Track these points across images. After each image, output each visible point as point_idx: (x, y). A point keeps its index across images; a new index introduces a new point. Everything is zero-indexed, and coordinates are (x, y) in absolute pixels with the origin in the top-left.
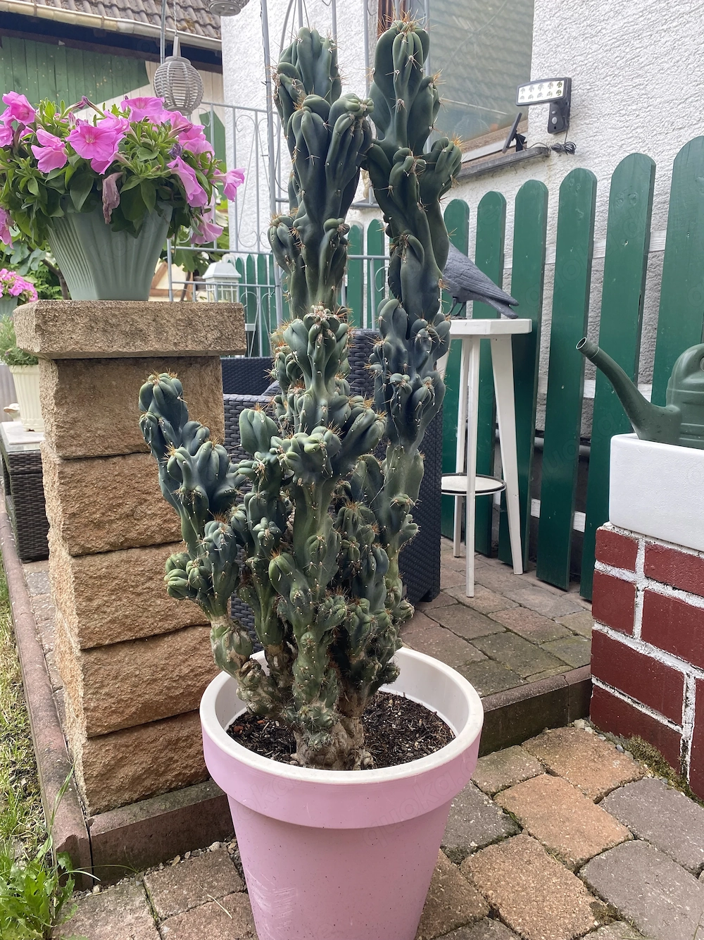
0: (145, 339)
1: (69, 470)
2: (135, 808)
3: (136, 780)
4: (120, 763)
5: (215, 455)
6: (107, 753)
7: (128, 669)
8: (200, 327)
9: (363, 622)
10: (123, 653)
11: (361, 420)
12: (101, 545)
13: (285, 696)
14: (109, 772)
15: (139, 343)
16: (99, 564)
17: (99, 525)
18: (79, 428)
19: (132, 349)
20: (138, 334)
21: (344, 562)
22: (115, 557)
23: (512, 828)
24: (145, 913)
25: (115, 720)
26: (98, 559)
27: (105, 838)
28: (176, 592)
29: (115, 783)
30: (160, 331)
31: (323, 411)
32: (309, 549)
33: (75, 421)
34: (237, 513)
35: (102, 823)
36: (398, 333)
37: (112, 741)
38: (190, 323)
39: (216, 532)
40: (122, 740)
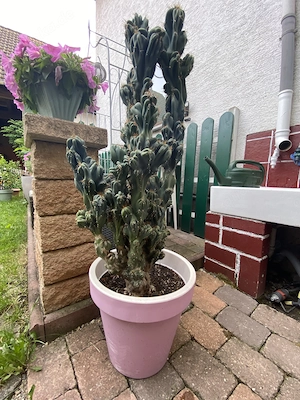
1: (39, 183)
2: (63, 311)
3: (64, 300)
4: (57, 294)
5: (98, 168)
6: (52, 291)
7: (61, 259)
8: (91, 134)
9: (158, 235)
10: (60, 253)
11: (162, 148)
12: (51, 212)
13: (124, 266)
14: (53, 298)
16: (51, 220)
17: (51, 205)
18: (44, 167)
20: (68, 132)
22: (57, 217)
24: (65, 353)
25: (56, 278)
26: (50, 218)
27: (50, 324)
28: (80, 224)
29: (56, 302)
31: (147, 142)
32: (139, 204)
33: (42, 165)
34: (108, 191)
35: (49, 318)
36: (170, 126)
37: (54, 286)
39: (98, 199)
40: (58, 286)
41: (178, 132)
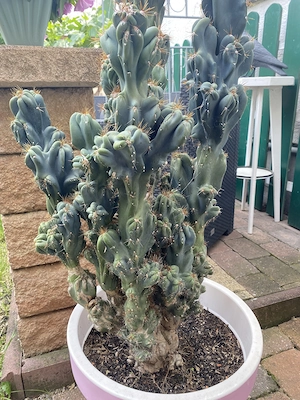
0: (35, 74)
2: (48, 357)
3: (50, 341)
4: (40, 332)
5: (62, 152)
6: (31, 327)
7: (41, 281)
8: (74, 65)
9: (172, 284)
10: (38, 272)
12: (19, 208)
13: (120, 323)
14: (33, 337)
15: (31, 75)
16: (20, 220)
19: (27, 80)
20: (30, 69)
21: (159, 237)
23: (274, 387)
25: (35, 309)
26: (18, 217)
27: (30, 374)
28: (41, 250)
29: (39, 342)
30: (46, 67)
31: (134, 111)
34: (78, 197)
35: (30, 365)
36: (209, 49)
37: (35, 320)
38: (67, 62)
39: (65, 209)
40: (41, 319)
41: (227, 62)
